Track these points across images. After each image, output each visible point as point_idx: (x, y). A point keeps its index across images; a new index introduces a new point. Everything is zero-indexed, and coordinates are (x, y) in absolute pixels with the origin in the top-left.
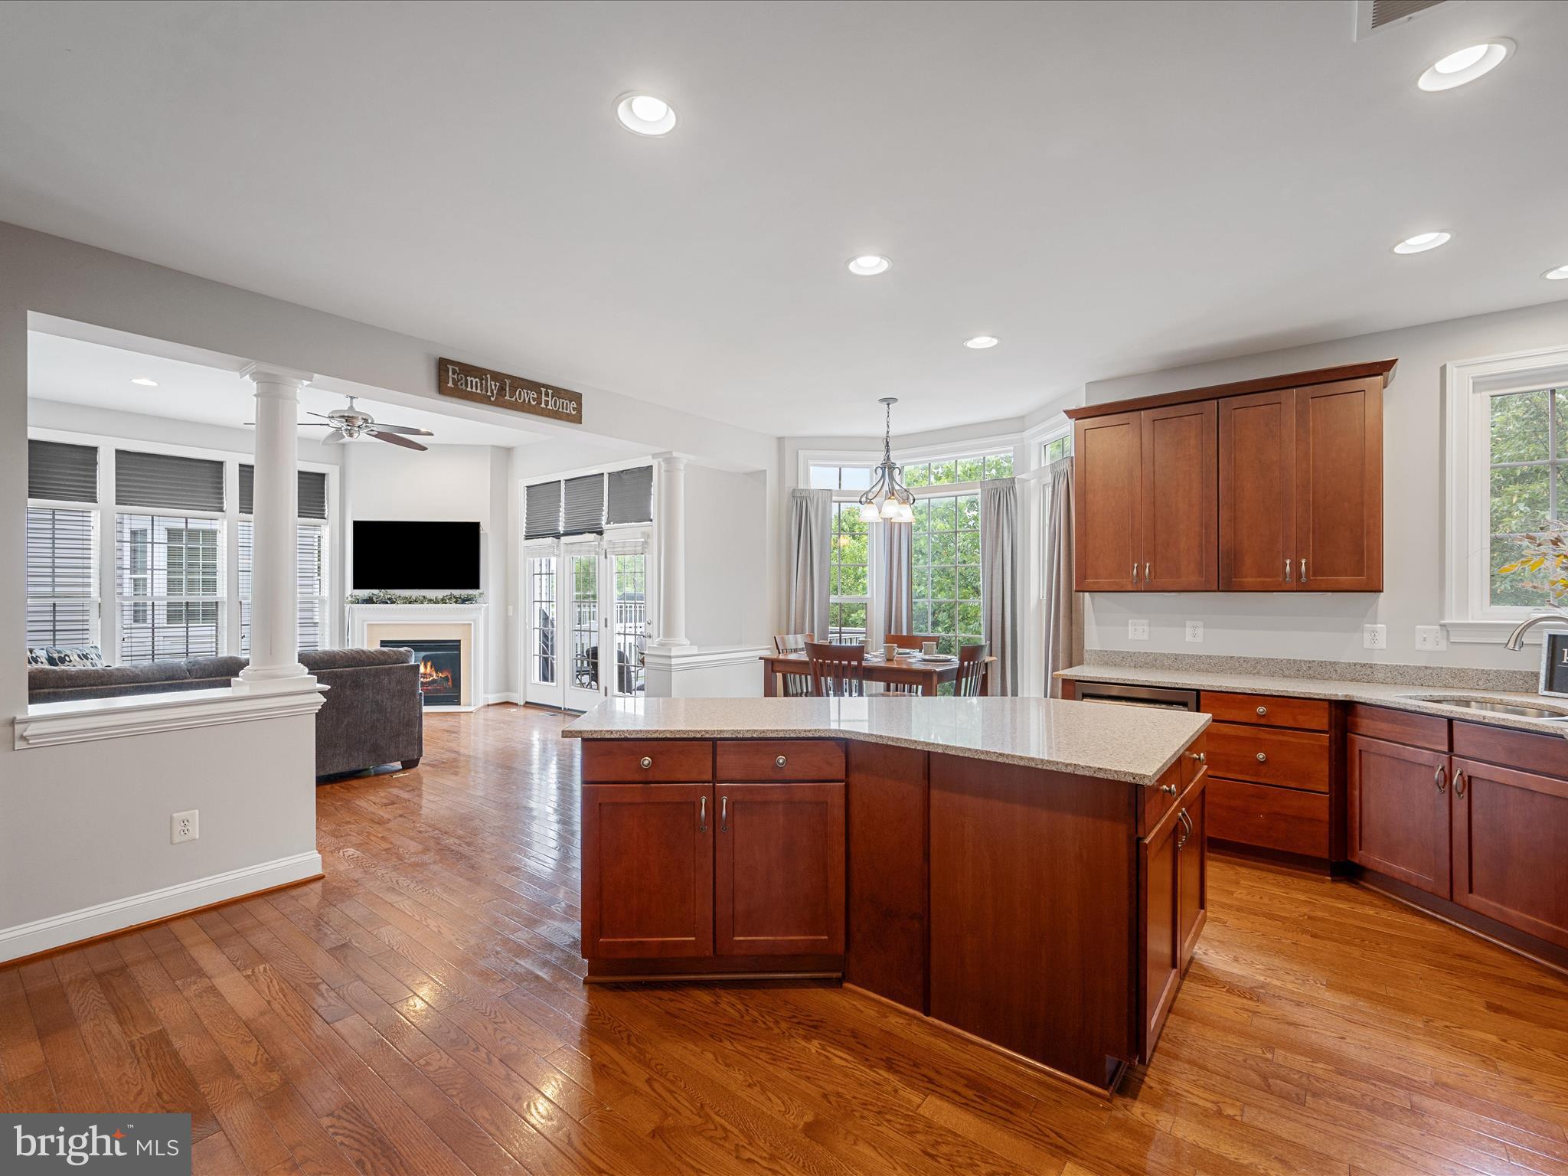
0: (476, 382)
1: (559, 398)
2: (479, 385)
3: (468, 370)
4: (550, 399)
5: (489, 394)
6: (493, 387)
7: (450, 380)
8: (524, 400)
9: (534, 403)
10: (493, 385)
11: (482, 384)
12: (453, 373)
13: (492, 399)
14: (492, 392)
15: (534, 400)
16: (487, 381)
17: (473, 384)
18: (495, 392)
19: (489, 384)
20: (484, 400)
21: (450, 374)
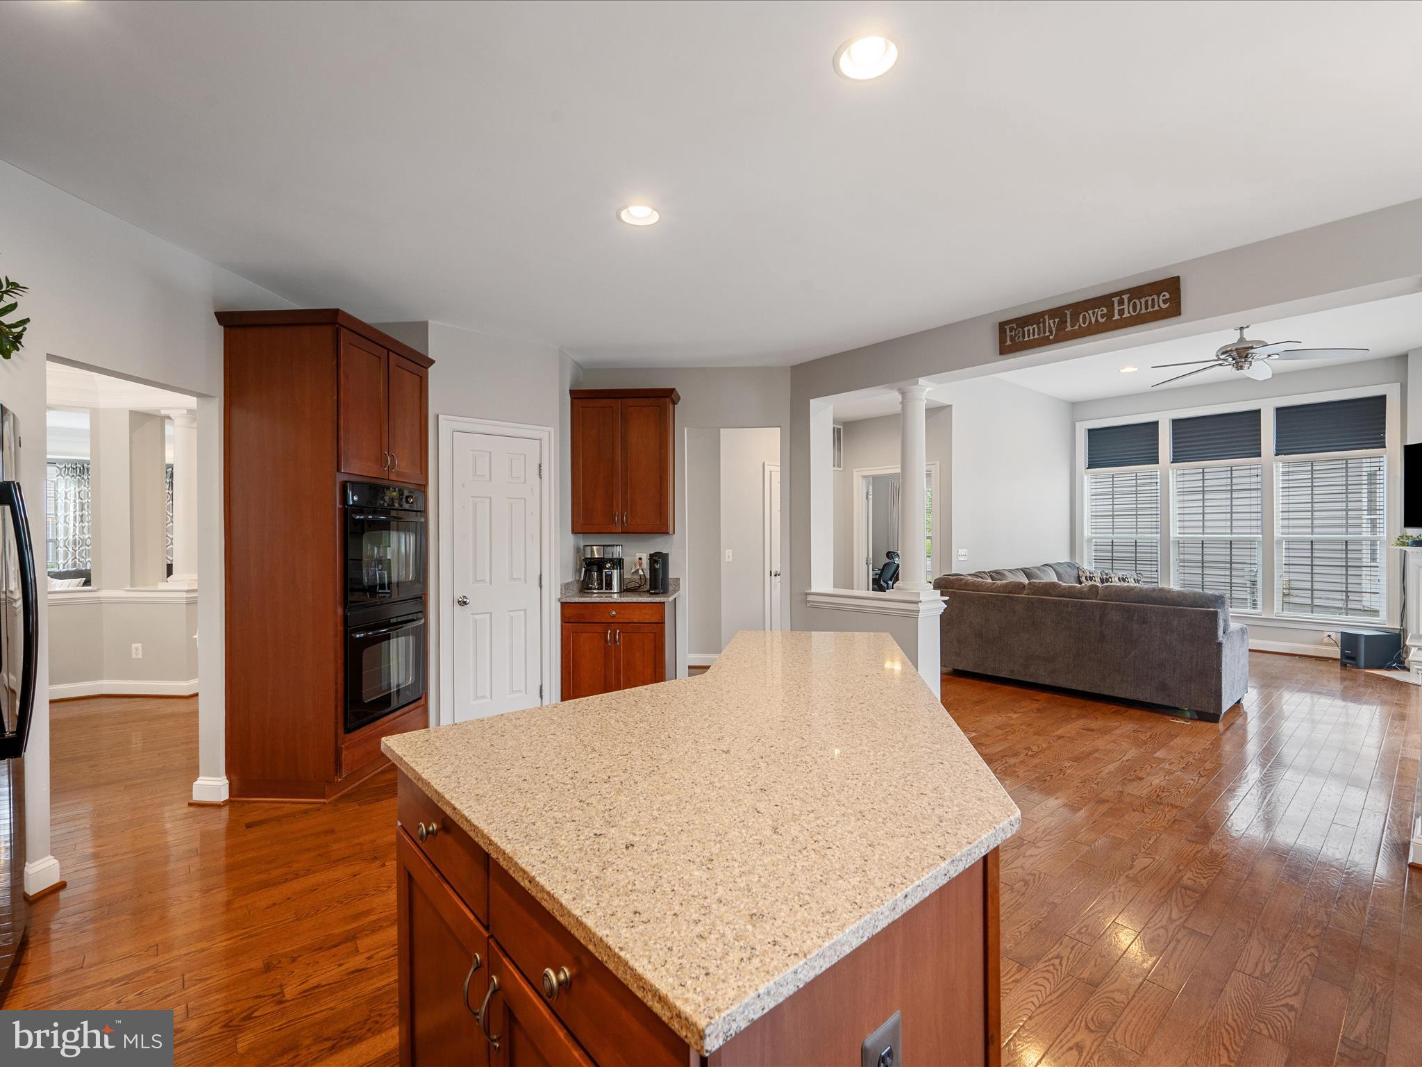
0: (1034, 329)
1: (1139, 298)
2: (1036, 330)
3: (1023, 321)
4: (1126, 307)
5: (1047, 334)
6: (1052, 325)
7: (1008, 338)
8: (1090, 322)
9: (1102, 320)
10: (1051, 323)
11: (1039, 330)
12: (1011, 331)
13: (1051, 337)
14: (1051, 332)
15: (1102, 316)
16: (1044, 323)
17: (1032, 332)
18: (1054, 329)
19: (1047, 324)
20: (1043, 342)
21: (1008, 332)
